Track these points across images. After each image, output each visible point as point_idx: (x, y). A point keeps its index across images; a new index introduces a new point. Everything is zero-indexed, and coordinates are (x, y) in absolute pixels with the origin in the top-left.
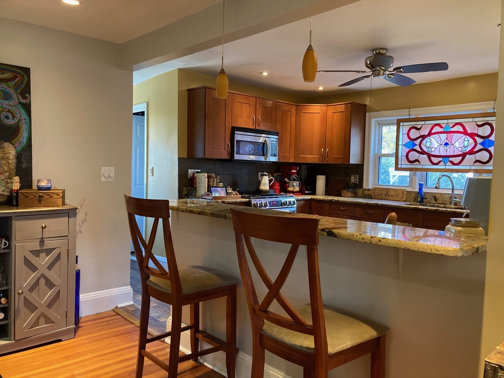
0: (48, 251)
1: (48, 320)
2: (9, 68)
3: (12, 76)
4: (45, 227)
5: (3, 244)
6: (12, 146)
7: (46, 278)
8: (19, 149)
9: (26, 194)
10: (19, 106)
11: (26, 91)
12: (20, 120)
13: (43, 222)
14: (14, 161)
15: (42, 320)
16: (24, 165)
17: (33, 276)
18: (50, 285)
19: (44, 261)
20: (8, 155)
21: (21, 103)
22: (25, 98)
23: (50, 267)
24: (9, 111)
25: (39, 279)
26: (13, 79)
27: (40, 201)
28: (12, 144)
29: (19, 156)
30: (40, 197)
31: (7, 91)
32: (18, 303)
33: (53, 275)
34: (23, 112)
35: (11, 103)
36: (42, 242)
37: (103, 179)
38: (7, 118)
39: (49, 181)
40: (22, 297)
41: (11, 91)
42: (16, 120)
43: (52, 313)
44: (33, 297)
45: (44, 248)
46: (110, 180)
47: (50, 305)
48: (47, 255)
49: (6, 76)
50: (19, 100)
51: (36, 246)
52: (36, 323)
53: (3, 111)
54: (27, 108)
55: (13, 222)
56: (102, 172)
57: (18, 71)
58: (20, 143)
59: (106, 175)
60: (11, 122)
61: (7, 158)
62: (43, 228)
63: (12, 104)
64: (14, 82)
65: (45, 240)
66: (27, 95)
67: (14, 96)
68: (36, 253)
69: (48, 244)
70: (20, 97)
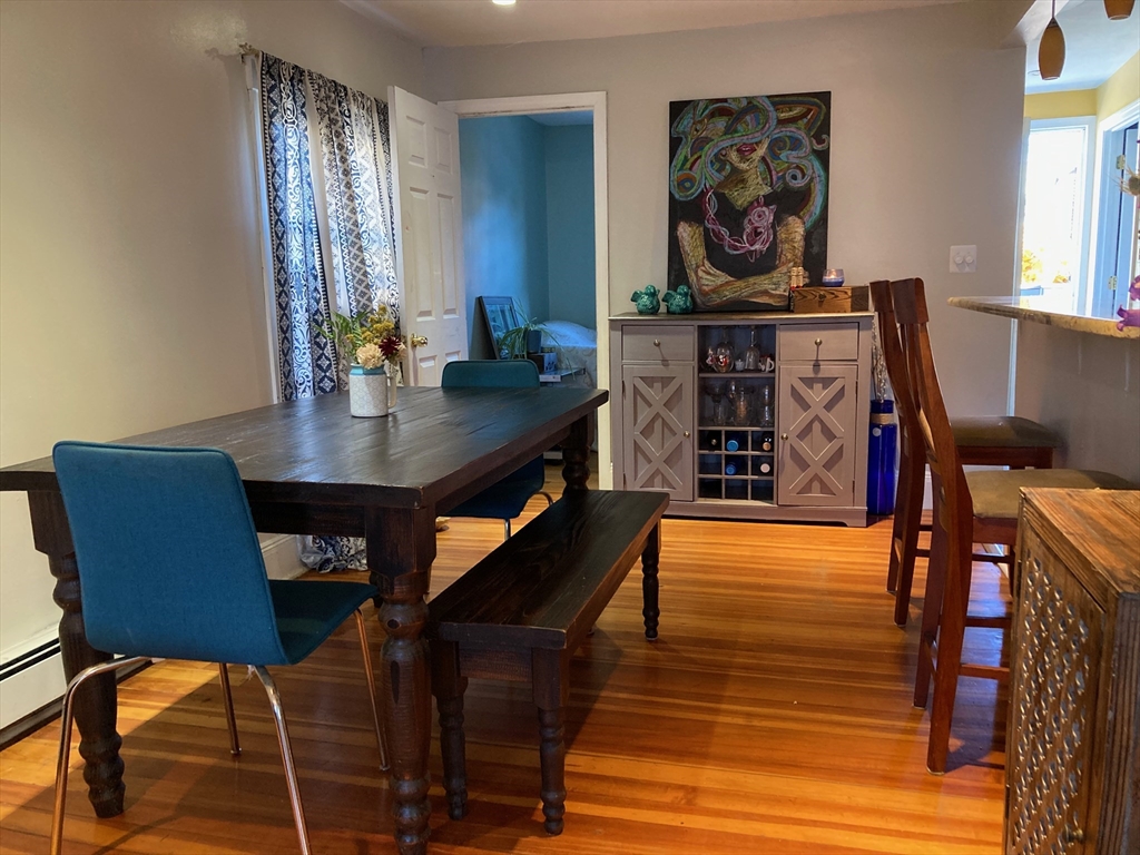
0: (827, 382)
1: (825, 488)
2: (800, 99)
3: (805, 110)
4: (821, 342)
5: (768, 364)
6: (799, 221)
7: (821, 422)
8: (809, 225)
9: (804, 294)
10: (812, 157)
11: (822, 130)
12: (812, 180)
13: (819, 335)
14: (802, 243)
15: (816, 485)
16: (815, 250)
17: (803, 417)
18: (829, 435)
19: (818, 396)
20: (793, 235)
21: (814, 151)
22: (820, 141)
23: (829, 407)
24: (798, 167)
25: (812, 422)
26: (804, 116)
27: (821, 302)
28: (800, 217)
29: (808, 237)
30: (821, 296)
31: (796, 135)
32: (783, 452)
33: (831, 419)
34: (817, 165)
35: (801, 154)
36: (817, 365)
37: (953, 268)
38: (794, 177)
39: (840, 272)
40: (788, 443)
41: (801, 135)
42: (807, 179)
43: (830, 477)
44: (804, 447)
45: (820, 376)
46: (967, 269)
47: (828, 465)
48: (824, 388)
49: (796, 111)
50: (812, 146)
51: (808, 371)
52: (807, 488)
53: (789, 168)
54: (824, 158)
55: (777, 332)
56: (952, 254)
57: (812, 99)
58: (811, 216)
59: (959, 260)
60: (799, 183)
61: (792, 241)
62: (818, 344)
63: (802, 157)
64: (805, 120)
65: (821, 363)
66: (824, 136)
67: (806, 141)
68: (809, 382)
69: (827, 370)
70: (814, 142)
